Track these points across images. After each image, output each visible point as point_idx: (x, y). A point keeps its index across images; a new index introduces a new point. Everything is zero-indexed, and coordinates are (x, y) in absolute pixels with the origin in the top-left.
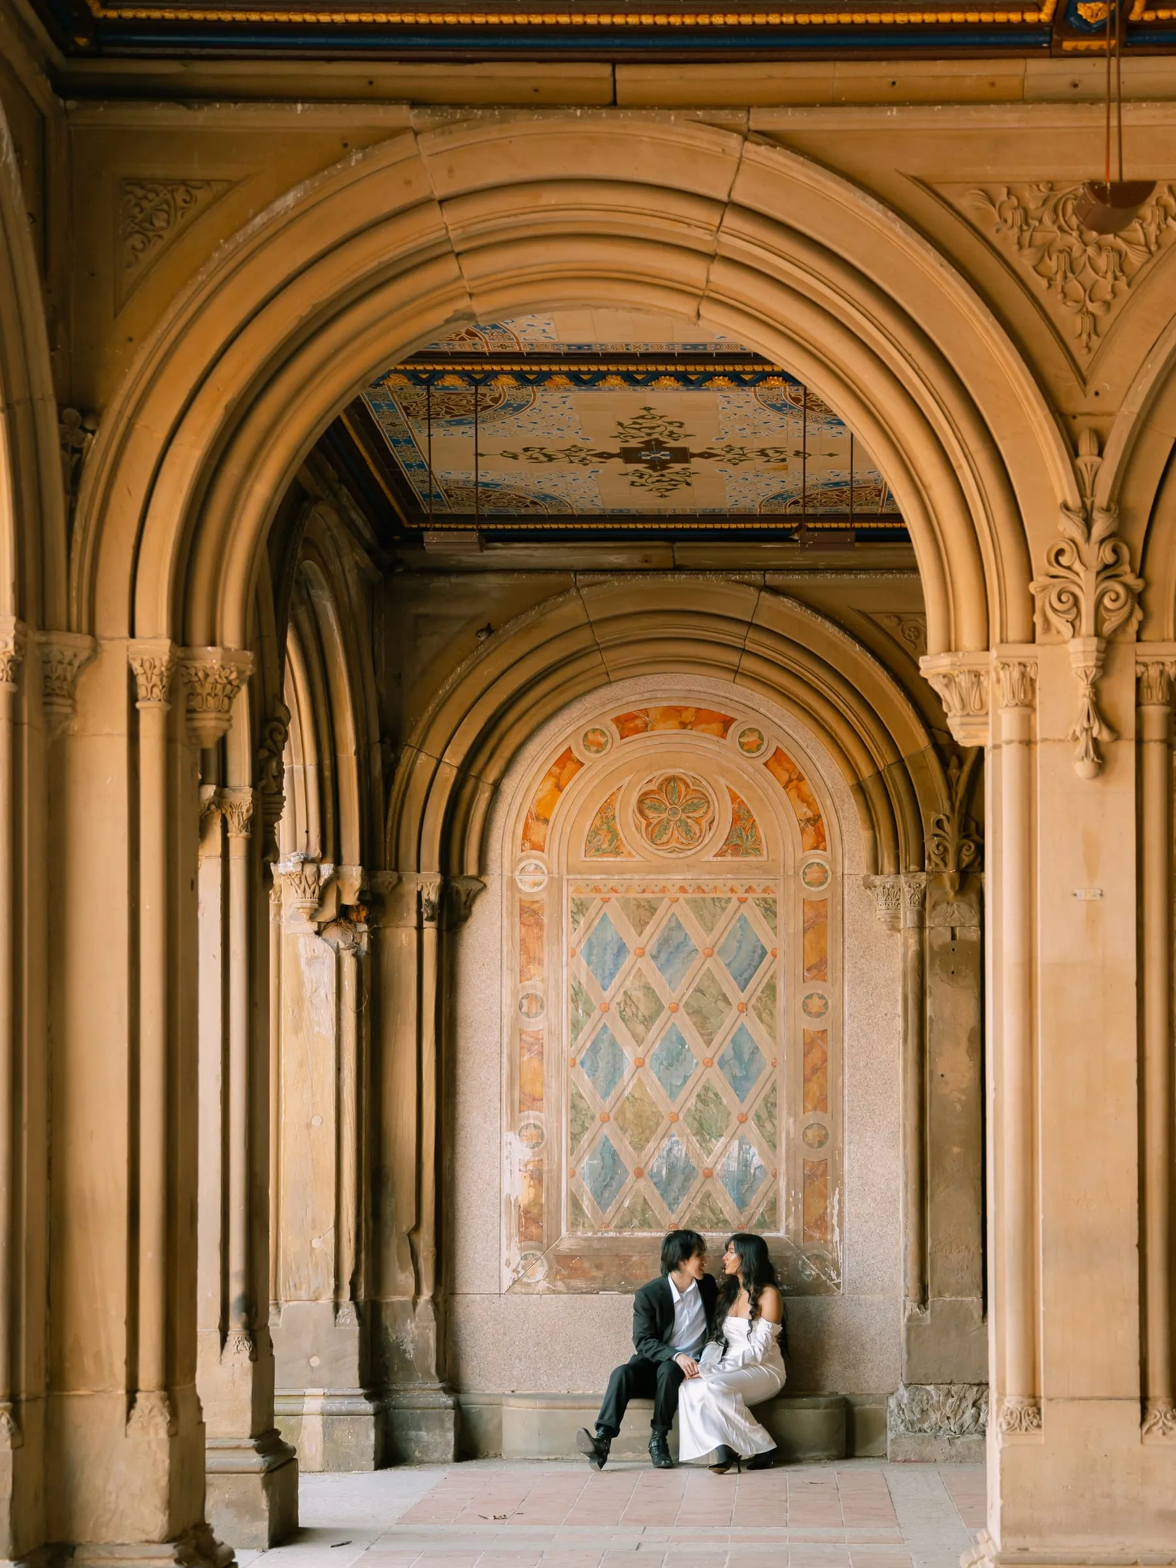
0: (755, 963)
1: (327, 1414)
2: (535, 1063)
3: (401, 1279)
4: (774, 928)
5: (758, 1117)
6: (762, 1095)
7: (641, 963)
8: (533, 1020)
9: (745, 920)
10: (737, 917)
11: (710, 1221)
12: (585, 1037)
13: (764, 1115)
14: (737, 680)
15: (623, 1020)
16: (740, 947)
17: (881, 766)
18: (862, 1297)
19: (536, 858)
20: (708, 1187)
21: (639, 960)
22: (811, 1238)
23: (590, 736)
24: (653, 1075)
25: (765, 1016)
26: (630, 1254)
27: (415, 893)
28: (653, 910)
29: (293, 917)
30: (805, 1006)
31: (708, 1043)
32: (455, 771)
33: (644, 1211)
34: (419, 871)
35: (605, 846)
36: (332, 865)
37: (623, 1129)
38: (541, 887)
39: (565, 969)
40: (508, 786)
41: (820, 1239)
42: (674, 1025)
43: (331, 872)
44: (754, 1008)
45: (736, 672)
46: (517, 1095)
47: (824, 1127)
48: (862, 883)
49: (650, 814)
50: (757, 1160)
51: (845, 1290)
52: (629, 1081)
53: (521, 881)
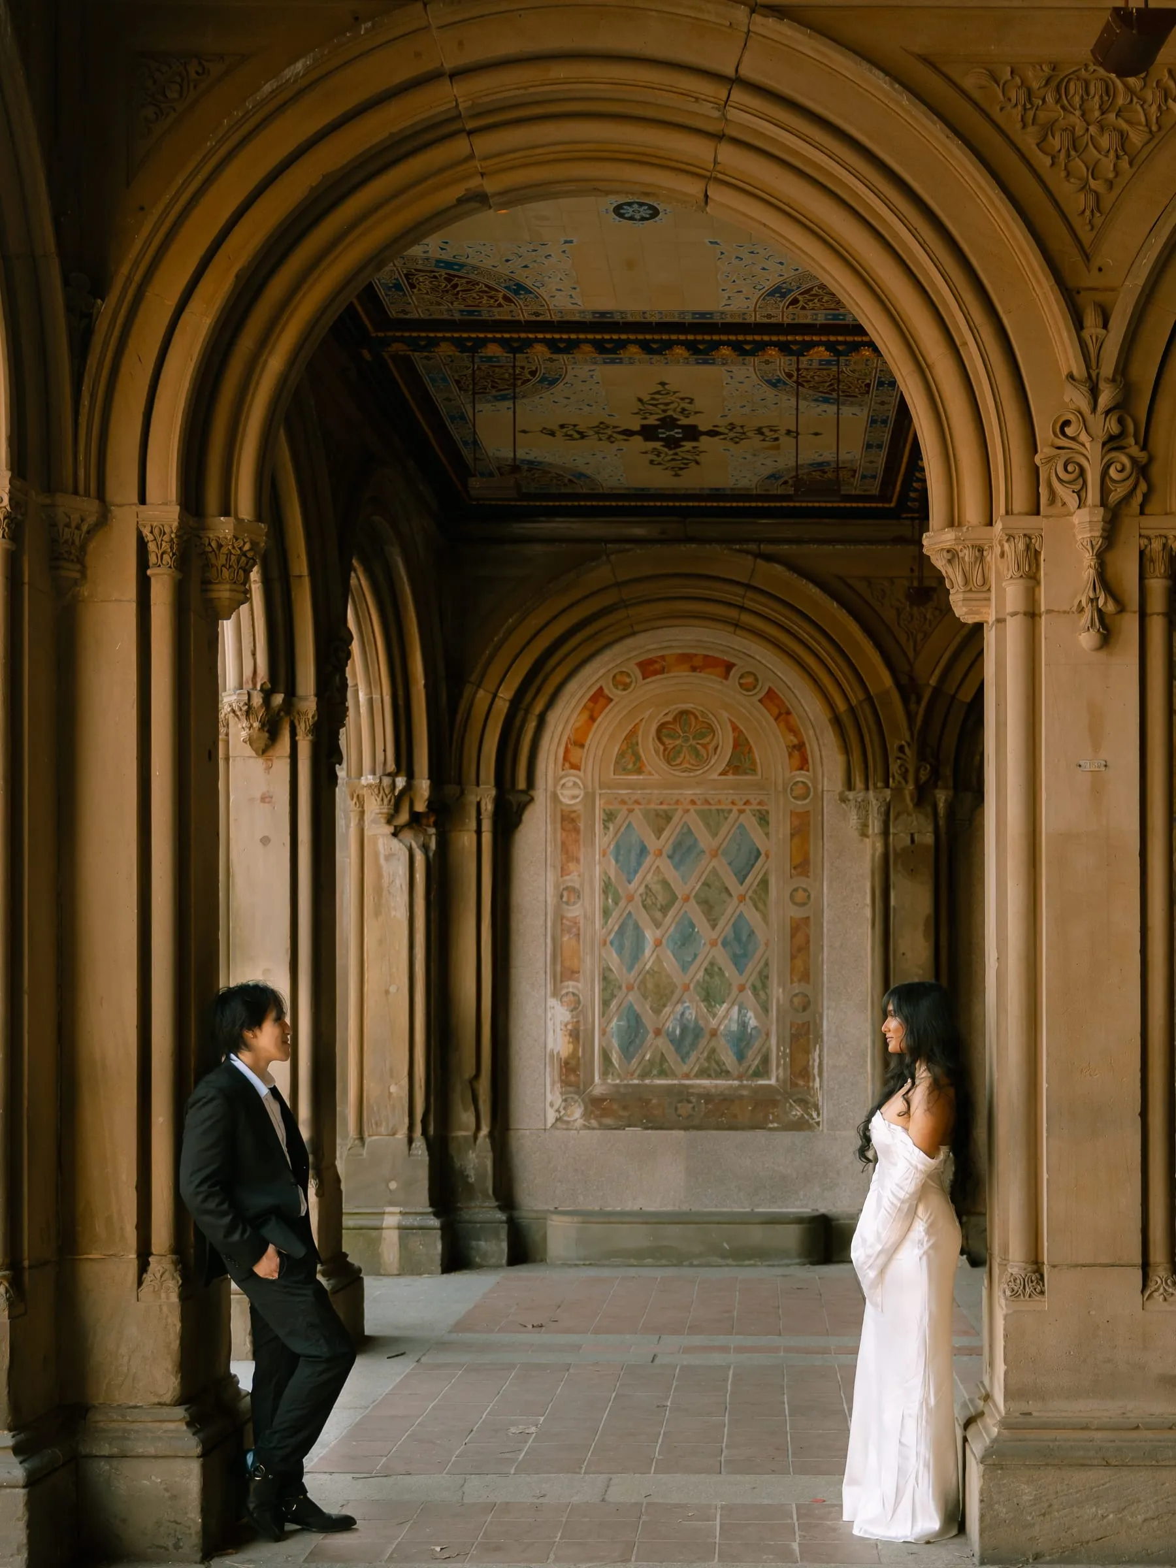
0: (752, 862)
1: (401, 1228)
2: (574, 942)
3: (466, 1117)
4: (767, 834)
5: (754, 988)
6: (758, 969)
7: (659, 862)
8: (570, 908)
9: (744, 826)
10: (737, 824)
11: (715, 1071)
12: (614, 922)
13: (759, 985)
14: (739, 632)
15: (644, 906)
16: (739, 850)
17: (854, 702)
18: (838, 1132)
19: (574, 776)
20: (713, 1044)
21: (658, 859)
22: (796, 1085)
23: (618, 677)
24: (669, 953)
25: (760, 905)
26: (650, 1097)
27: (475, 803)
28: (668, 818)
29: (374, 821)
30: (791, 896)
31: (714, 927)
32: (507, 704)
33: (661, 1065)
34: (478, 785)
35: (630, 766)
36: (405, 779)
37: (645, 997)
38: (578, 800)
39: (597, 867)
40: (553, 718)
41: (804, 1086)
42: (686, 912)
43: (404, 784)
44: (751, 898)
45: (736, 625)
46: (559, 968)
47: (807, 996)
48: (838, 798)
49: (667, 741)
50: (753, 1022)
51: (824, 1127)
52: (649, 958)
53: (562, 794)
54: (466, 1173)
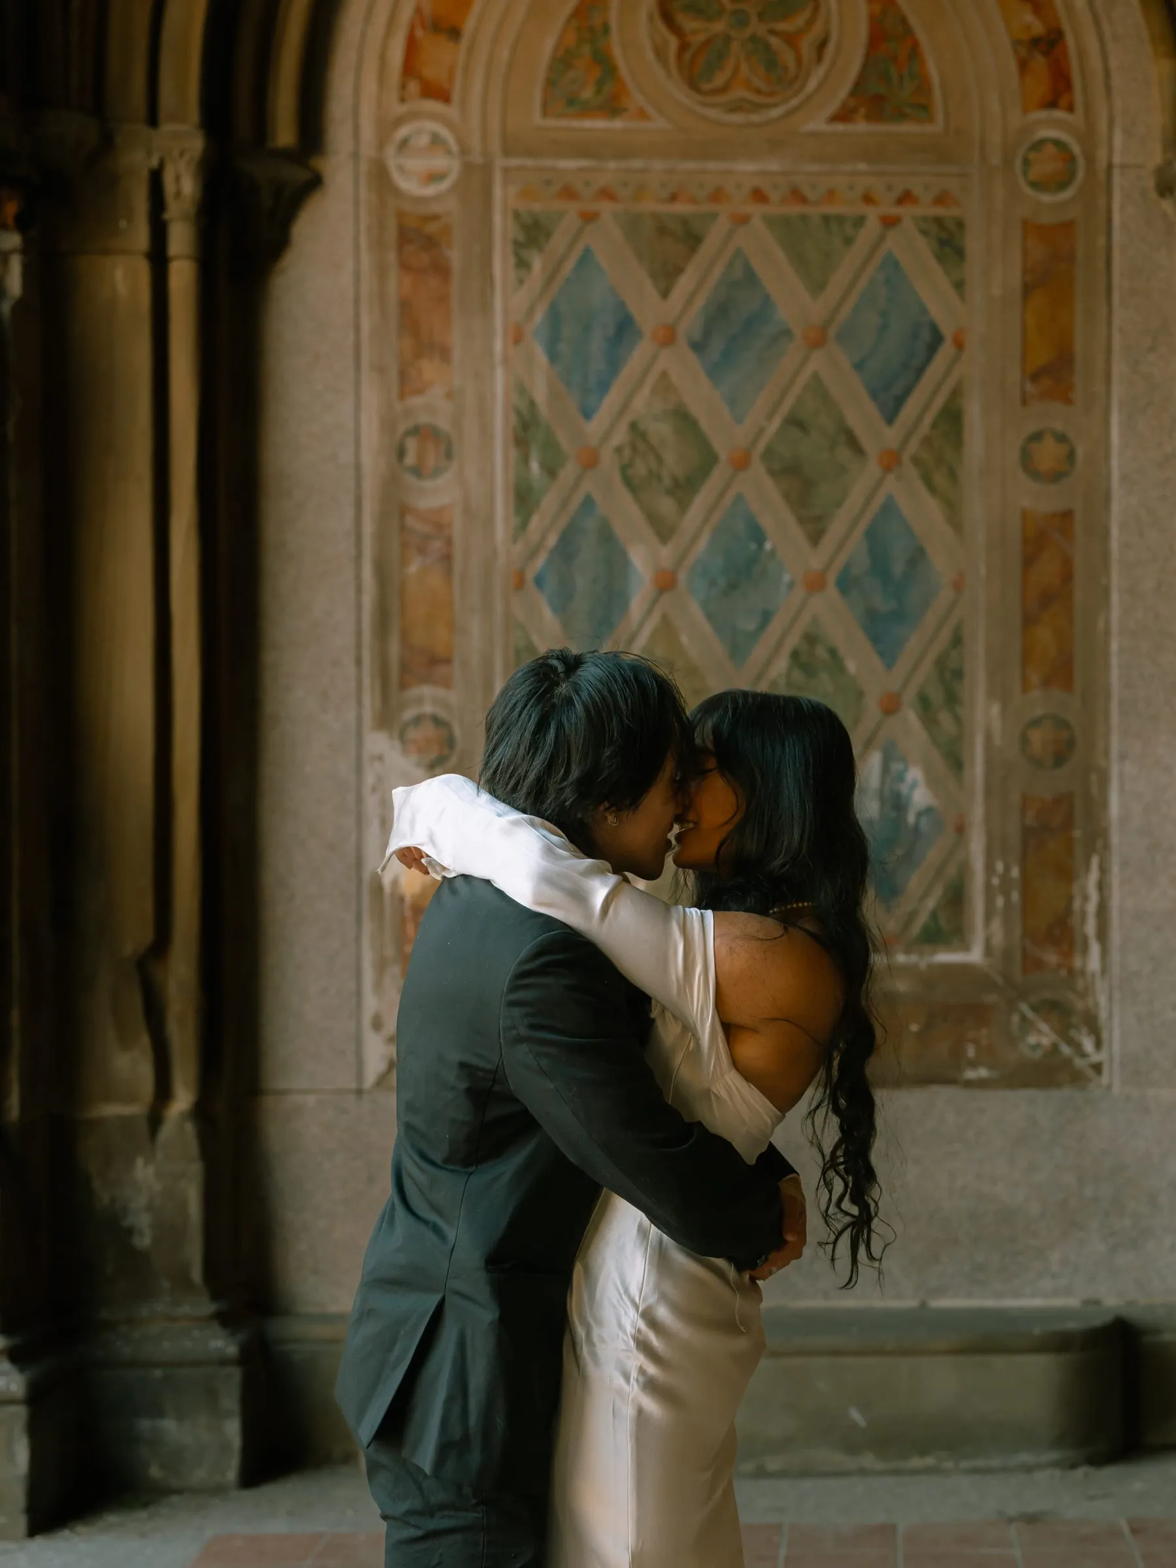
0: (917, 362)
2: (435, 580)
4: (959, 285)
5: (924, 704)
6: (932, 655)
7: (666, 360)
8: (428, 484)
9: (896, 265)
10: (878, 258)
12: (544, 526)
13: (936, 695)
15: (629, 482)
16: (884, 326)
18: (1151, 1091)
19: (433, 117)
21: (664, 352)
22: (1039, 964)
24: (694, 607)
25: (940, 479)
27: (145, 175)
28: (692, 240)
30: (1027, 455)
31: (815, 538)
34: (152, 120)
35: (587, 94)
38: (444, 185)
39: (499, 375)
41: (1059, 968)
42: (739, 497)
44: (916, 461)
46: (394, 648)
47: (1065, 725)
48: (1151, 183)
49: (689, 24)
50: (920, 797)
51: (1113, 1077)
52: (641, 624)
53: (401, 168)
54: (126, 1223)
